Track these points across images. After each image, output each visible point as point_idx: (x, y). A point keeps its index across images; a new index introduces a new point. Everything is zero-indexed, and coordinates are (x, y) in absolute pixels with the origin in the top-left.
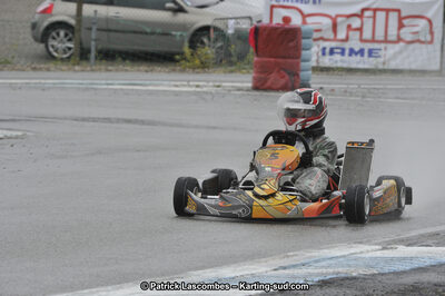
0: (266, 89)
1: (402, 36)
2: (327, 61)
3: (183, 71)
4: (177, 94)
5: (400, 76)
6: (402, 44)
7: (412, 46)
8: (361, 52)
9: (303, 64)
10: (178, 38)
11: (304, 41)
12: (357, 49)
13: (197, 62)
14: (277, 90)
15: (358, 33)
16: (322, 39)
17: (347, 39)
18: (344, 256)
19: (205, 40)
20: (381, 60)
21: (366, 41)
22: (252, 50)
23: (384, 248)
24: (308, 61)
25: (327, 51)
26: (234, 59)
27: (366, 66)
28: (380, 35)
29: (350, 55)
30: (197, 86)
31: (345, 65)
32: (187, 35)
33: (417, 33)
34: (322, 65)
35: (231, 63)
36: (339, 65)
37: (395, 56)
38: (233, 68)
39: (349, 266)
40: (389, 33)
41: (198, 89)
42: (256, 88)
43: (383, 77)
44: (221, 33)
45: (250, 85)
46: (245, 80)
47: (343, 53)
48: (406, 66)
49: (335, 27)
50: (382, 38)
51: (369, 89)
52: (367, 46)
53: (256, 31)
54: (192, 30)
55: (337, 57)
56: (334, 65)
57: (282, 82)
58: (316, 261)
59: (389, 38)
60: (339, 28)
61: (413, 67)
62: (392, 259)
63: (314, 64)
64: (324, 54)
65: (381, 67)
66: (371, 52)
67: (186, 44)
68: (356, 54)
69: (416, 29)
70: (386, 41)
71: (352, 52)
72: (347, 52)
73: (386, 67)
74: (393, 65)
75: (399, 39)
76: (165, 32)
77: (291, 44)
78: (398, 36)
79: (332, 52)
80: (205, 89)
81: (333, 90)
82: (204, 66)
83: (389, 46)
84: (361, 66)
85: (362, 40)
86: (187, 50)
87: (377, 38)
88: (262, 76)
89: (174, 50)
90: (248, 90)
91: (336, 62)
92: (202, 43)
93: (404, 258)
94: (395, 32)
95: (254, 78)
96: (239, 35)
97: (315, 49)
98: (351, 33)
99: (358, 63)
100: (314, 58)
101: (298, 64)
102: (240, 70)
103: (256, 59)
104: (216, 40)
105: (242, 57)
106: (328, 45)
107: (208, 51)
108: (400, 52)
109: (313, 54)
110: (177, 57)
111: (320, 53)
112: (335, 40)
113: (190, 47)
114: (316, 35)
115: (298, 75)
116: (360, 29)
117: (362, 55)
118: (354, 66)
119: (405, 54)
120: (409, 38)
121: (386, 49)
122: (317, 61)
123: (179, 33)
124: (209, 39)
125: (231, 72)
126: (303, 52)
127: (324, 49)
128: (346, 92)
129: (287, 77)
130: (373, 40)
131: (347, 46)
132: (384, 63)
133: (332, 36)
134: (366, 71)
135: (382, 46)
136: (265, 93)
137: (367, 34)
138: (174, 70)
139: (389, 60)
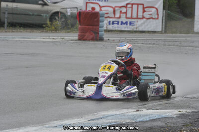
0: (84, 40)
1: (144, 16)
2: (111, 27)
3: (47, 32)
4: (44, 42)
5: (144, 34)
6: (144, 20)
7: (149, 21)
8: (126, 23)
9: (100, 29)
10: (44, 17)
11: (101, 18)
12: (124, 22)
13: (53, 28)
14: (89, 40)
15: (125, 15)
16: (109, 17)
17: (120, 18)
18: (119, 114)
19: (57, 18)
20: (135, 27)
21: (129, 18)
22: (78, 22)
23: (137, 111)
24: (103, 27)
25: (111, 23)
26: (70, 26)
27: (129, 29)
28: (135, 15)
29: (122, 24)
30: (53, 39)
31: (119, 29)
32: (48, 16)
33: (151, 14)
34: (109, 29)
35: (68, 28)
36: (117, 29)
37: (141, 25)
38: (70, 30)
39: (122, 118)
40: (139, 15)
41: (54, 40)
42: (79, 39)
43: (136, 34)
44: (63, 15)
45: (77, 38)
46: (75, 36)
47: (118, 24)
48: (146, 29)
49: (114, 12)
50: (136, 17)
51: (130, 40)
52: (129, 21)
53: (80, 14)
54: (51, 14)
55: (116, 25)
56: (114, 29)
57: (91, 37)
58: (107, 117)
59: (139, 17)
60: (116, 12)
61: (150, 30)
62: (141, 115)
63: (106, 29)
64: (110, 24)
65: (135, 30)
66: (131, 23)
67: (48, 20)
68: (124, 24)
69: (151, 13)
70: (137, 18)
71: (122, 23)
72: (120, 23)
73: (137, 30)
74: (140, 29)
75: (143, 18)
76: (39, 14)
77: (95, 20)
78: (143, 16)
79: (113, 23)
80: (57, 40)
81: (114, 40)
82: (56, 30)
83: (139, 20)
84: (126, 29)
85: (127, 18)
86: (48, 22)
87: (133, 17)
88: (82, 34)
89: (43, 23)
90: (76, 40)
91: (115, 27)
92: (55, 19)
93: (146, 115)
94: (142, 14)
95: (79, 35)
96: (72, 16)
97: (106, 22)
98: (122, 15)
99: (125, 28)
100: (105, 26)
101: (98, 29)
102: (72, 31)
103: (79, 26)
104: (62, 18)
105: (73, 26)
106: (112, 20)
107: (58, 23)
108: (144, 23)
109: (105, 24)
110: (44, 26)
111: (108, 24)
112: (115, 18)
113: (50, 21)
114: (106, 16)
115: (98, 33)
116: (126, 13)
117: (127, 25)
118: (123, 29)
119: (146, 24)
120: (148, 17)
121: (137, 22)
122: (107, 27)
123: (45, 15)
124: (58, 18)
125: (68, 32)
126: (101, 23)
127: (110, 22)
128: (120, 41)
129: (93, 34)
130: (132, 18)
131: (120, 20)
132: (137, 28)
133: (113, 16)
134: (129, 32)
135: (136, 20)
136: (83, 42)
137: (129, 15)
138: (43, 32)
139: (139, 27)
